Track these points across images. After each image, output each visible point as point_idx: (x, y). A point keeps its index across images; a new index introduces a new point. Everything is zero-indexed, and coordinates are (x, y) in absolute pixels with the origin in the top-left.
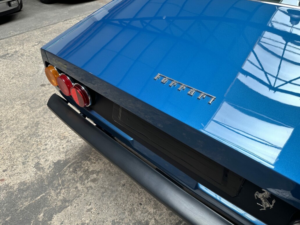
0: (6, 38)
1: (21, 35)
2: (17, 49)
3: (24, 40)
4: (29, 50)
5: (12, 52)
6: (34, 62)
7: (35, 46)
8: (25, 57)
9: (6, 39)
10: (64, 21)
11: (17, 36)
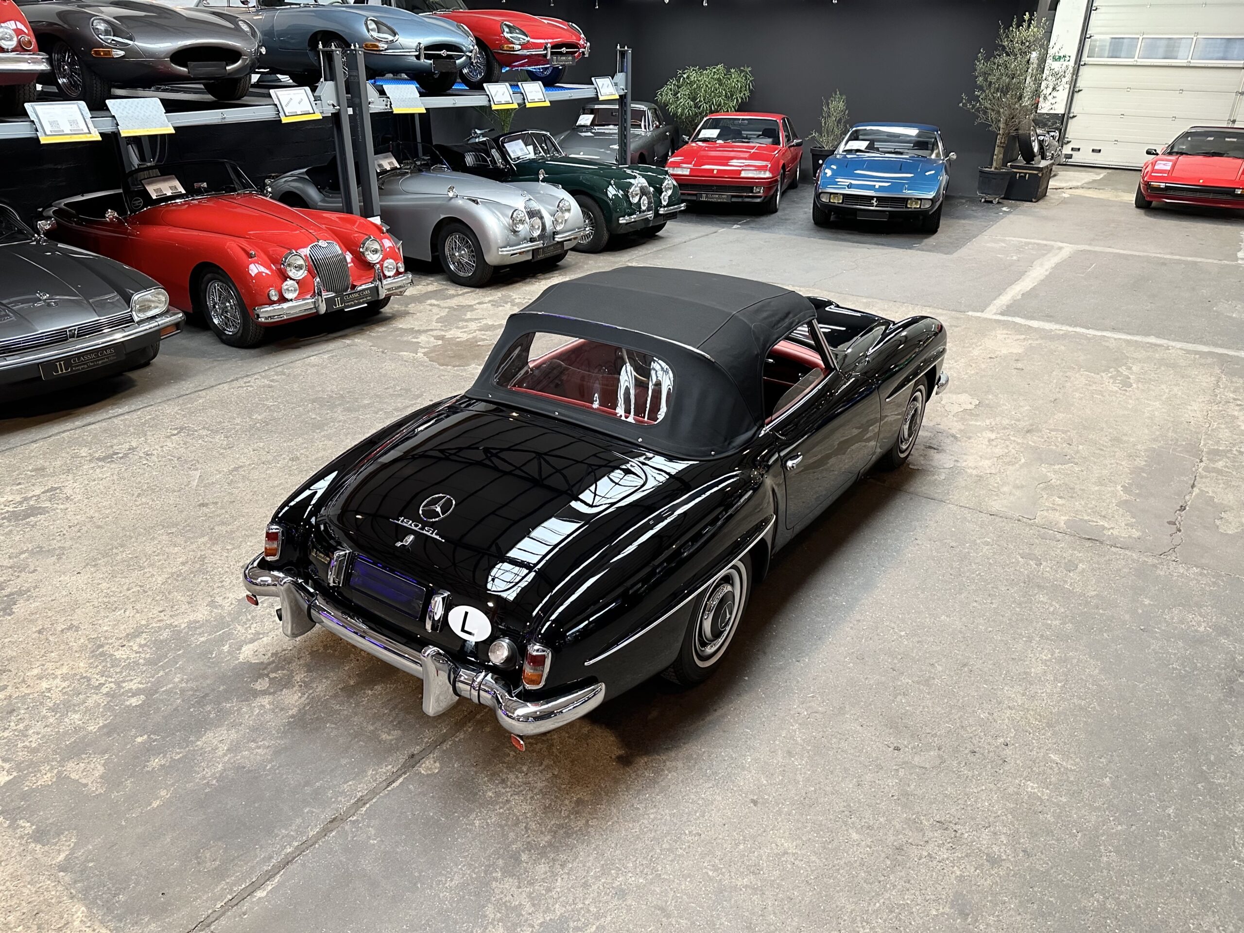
0: (99, 421)
1: (135, 415)
2: (134, 444)
3: (144, 424)
4: (160, 445)
5: (123, 450)
6: (176, 466)
7: (173, 437)
8: (154, 458)
9: (100, 423)
10: (232, 381)
11: (126, 417)
